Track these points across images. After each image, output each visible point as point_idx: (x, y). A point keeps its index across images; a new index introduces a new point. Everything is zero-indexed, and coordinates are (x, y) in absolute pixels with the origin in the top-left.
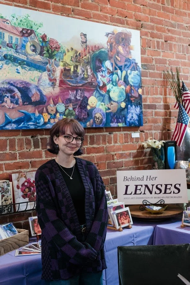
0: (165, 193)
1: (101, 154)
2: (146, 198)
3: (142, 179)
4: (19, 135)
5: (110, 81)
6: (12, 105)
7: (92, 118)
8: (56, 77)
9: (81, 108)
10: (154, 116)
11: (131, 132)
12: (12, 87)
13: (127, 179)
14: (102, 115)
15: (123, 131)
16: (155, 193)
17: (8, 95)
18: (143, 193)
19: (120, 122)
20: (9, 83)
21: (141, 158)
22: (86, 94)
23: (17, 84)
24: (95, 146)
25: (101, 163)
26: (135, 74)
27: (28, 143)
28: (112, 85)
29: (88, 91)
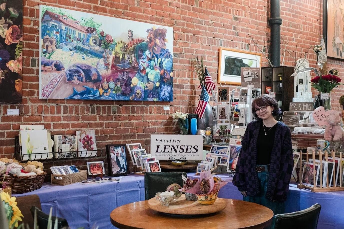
0: (187, 152)
1: (139, 121)
2: (172, 155)
3: (170, 141)
4: (82, 103)
5: (148, 66)
6: (78, 82)
7: (134, 93)
8: (109, 62)
9: (126, 86)
10: (182, 94)
11: (163, 106)
12: (79, 69)
13: (158, 141)
14: (142, 91)
15: (157, 104)
16: (179, 152)
17: (77, 74)
18: (170, 151)
19: (155, 98)
20: (77, 66)
21: (170, 126)
22: (131, 75)
23: (83, 67)
24: (135, 114)
25: (140, 128)
26: (168, 61)
27: (88, 110)
28: (150, 69)
29: (132, 73)
